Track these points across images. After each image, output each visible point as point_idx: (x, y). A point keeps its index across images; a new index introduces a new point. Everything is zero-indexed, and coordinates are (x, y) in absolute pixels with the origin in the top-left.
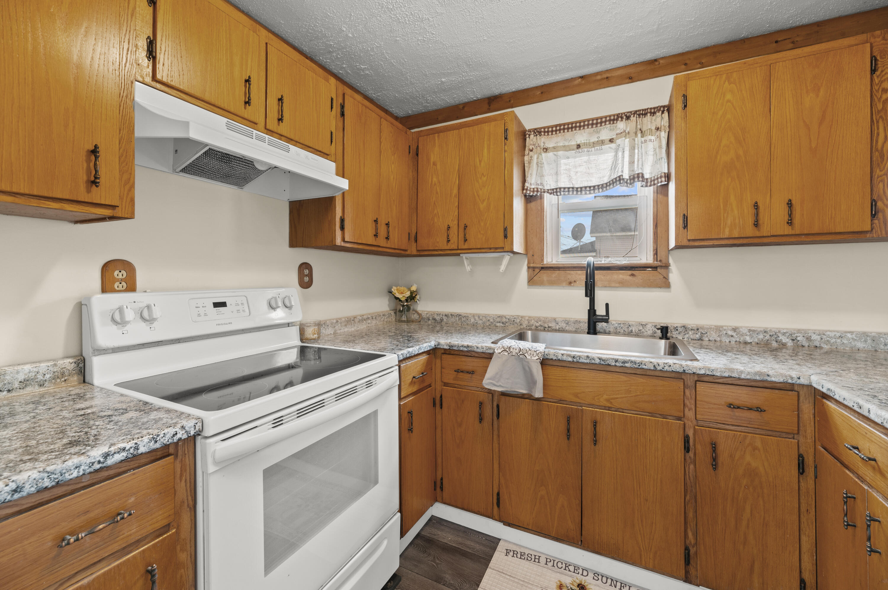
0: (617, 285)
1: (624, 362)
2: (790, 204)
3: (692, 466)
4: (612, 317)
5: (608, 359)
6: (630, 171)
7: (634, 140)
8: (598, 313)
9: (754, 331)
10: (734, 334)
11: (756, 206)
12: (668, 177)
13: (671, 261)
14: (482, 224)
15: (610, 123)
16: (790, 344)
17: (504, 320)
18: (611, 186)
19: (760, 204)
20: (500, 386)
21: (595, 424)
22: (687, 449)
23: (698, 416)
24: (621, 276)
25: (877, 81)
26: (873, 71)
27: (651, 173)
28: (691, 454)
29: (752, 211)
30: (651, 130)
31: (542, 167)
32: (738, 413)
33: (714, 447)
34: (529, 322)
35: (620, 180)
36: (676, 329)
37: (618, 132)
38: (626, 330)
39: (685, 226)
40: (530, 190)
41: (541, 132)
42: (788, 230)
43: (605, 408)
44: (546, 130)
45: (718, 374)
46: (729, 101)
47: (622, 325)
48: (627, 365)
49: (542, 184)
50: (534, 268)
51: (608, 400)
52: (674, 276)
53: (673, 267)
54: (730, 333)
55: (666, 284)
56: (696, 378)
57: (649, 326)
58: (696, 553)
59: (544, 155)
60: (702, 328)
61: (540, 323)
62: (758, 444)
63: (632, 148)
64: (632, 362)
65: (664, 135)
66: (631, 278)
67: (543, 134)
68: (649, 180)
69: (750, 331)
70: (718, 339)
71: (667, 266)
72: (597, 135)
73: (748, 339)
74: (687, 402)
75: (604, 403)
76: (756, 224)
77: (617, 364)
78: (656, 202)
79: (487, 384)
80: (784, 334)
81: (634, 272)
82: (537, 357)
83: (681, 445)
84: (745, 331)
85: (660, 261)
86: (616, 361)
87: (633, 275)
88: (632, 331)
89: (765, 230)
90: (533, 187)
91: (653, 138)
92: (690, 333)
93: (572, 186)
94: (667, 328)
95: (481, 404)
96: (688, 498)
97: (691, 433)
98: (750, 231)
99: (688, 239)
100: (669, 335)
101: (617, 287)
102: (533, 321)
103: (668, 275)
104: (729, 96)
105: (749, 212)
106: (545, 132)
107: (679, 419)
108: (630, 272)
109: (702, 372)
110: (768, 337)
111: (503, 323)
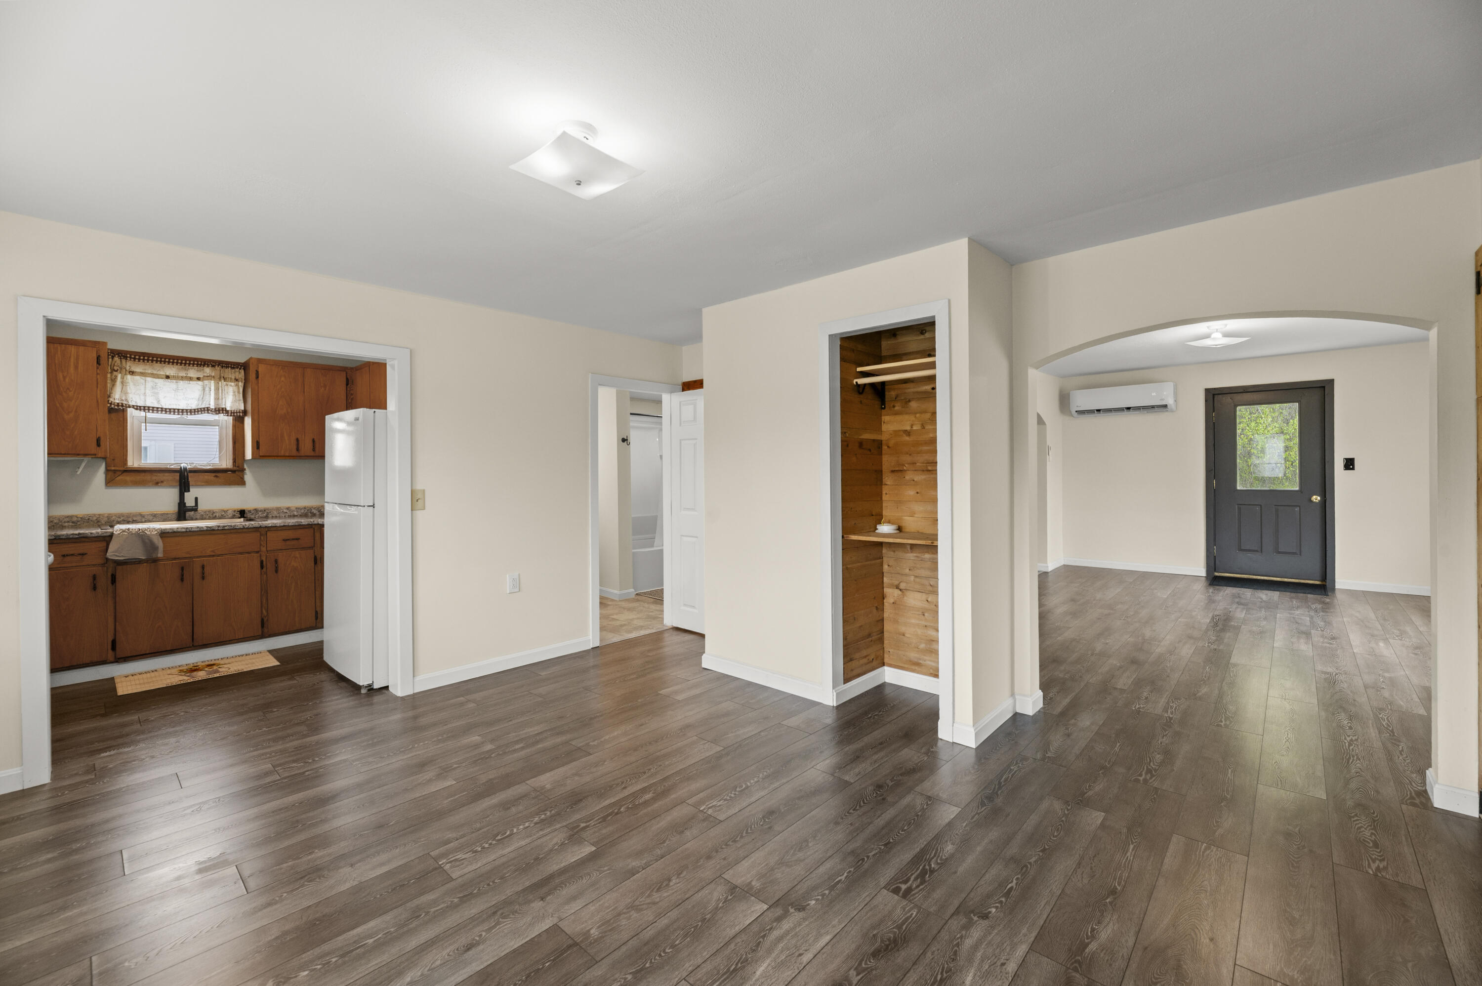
0: (203, 484)
1: (224, 527)
2: (314, 441)
3: (265, 576)
4: (200, 508)
5: (212, 527)
6: (215, 404)
7: (219, 383)
8: (187, 505)
9: (299, 508)
10: (288, 511)
11: (297, 440)
12: (245, 412)
13: (245, 467)
14: (68, 433)
15: (197, 366)
16: (318, 513)
17: (75, 519)
18: (200, 413)
19: (300, 439)
20: (123, 556)
21: (203, 567)
22: (262, 567)
23: (268, 549)
24: (206, 477)
25: (349, 389)
26: (347, 385)
27: (231, 407)
28: (264, 569)
29: (295, 442)
30: (231, 378)
31: (126, 386)
32: (288, 543)
33: (276, 561)
34: (108, 519)
35: (208, 410)
36: (250, 511)
37: (206, 375)
38: (211, 516)
39: (258, 448)
40: (114, 404)
41: (127, 357)
42: (312, 454)
43: (210, 556)
44: (133, 356)
45: (278, 525)
46: (282, 381)
47: (207, 513)
48: (226, 528)
49: (126, 400)
50: (115, 471)
51: (213, 551)
52: (248, 477)
53: (247, 471)
54: (285, 511)
55: (242, 483)
56: (267, 530)
57: (229, 512)
58: (267, 620)
59: (129, 377)
60: (268, 509)
61: (122, 518)
62: (298, 555)
63: (217, 389)
64: (229, 526)
65: (241, 384)
66: (215, 478)
67: (128, 359)
68: (230, 412)
69: (296, 508)
70: (278, 515)
71: (243, 470)
72: (186, 372)
73: (296, 513)
74: (262, 543)
75: (209, 552)
76: (298, 450)
77: (219, 528)
78: (234, 426)
79: (110, 556)
80: (314, 508)
81: (218, 474)
82: (156, 532)
83: (259, 565)
84: (293, 509)
85: (238, 467)
86: (219, 527)
87: (216, 476)
88: (216, 516)
89: (302, 453)
90: (118, 402)
91: (233, 384)
92: (260, 513)
93: (160, 407)
94: (244, 511)
95: (94, 577)
96: (263, 592)
97: (264, 559)
98: (294, 453)
99: (261, 455)
100: (245, 516)
101: (202, 485)
102: (114, 517)
103: (243, 477)
104: (283, 379)
105: (294, 442)
106: (131, 358)
107: (257, 552)
108: (214, 474)
109: (270, 525)
110: (306, 511)
111: (73, 522)
